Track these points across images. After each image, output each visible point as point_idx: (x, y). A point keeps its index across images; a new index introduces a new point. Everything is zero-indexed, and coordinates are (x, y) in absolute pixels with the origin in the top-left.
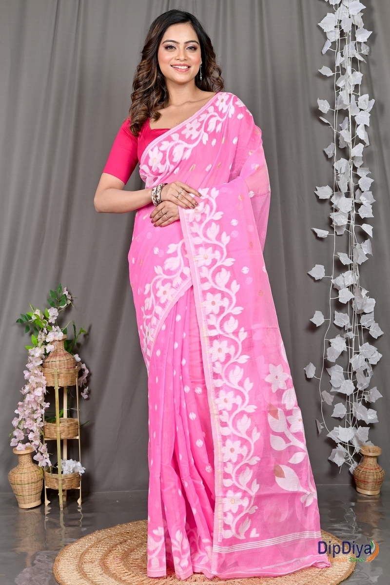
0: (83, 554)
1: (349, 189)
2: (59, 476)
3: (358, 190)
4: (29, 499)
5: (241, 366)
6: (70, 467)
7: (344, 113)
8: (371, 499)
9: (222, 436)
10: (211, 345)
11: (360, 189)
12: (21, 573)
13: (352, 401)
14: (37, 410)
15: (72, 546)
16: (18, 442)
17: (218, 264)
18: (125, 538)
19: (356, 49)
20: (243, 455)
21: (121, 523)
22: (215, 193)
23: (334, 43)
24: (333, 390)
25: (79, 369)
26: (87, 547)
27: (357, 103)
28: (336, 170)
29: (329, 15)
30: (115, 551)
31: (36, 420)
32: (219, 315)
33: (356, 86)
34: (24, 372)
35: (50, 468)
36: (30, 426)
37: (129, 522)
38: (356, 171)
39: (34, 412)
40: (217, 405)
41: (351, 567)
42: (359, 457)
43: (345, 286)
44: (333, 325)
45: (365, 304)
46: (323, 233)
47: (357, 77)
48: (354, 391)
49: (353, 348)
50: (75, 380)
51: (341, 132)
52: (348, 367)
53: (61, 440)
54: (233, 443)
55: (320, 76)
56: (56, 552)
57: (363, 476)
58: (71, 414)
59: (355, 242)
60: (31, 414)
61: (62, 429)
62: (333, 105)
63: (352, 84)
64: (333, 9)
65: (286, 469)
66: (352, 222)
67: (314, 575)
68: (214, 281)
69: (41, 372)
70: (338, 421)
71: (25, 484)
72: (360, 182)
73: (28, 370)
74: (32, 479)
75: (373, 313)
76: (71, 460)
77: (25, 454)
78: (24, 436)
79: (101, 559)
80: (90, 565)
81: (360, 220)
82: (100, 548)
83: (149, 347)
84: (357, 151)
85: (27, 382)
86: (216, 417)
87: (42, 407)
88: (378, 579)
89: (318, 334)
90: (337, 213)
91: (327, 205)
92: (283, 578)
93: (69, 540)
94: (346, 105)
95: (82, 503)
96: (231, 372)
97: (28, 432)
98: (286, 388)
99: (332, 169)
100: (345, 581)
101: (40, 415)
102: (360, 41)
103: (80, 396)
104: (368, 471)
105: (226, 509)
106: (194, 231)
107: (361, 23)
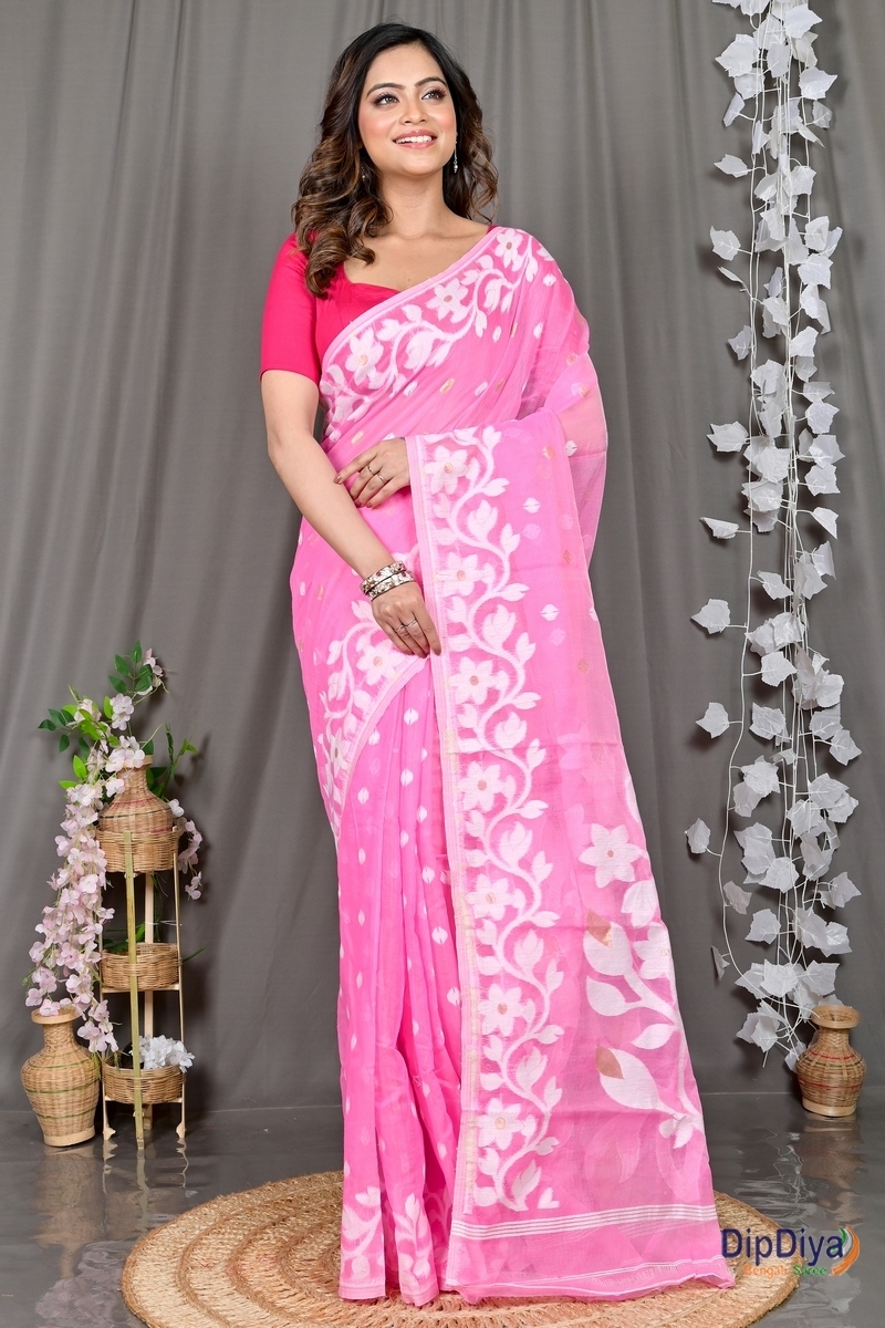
0: (189, 1249)
1: (784, 430)
2: (135, 1073)
3: (805, 432)
4: (67, 1126)
5: (528, 823)
6: (160, 1053)
7: (773, 259)
8: (836, 1125)
9: (481, 976)
10: (464, 774)
11: (810, 430)
12: (50, 1291)
13: (792, 905)
14: (85, 925)
15: (165, 1230)
16: (44, 997)
17: (490, 594)
18: (284, 1213)
19: (801, 115)
20: (526, 1019)
21: (274, 1179)
22: (492, 436)
23: (749, 102)
24: (748, 880)
25: (181, 832)
26: (197, 1232)
27: (802, 236)
28: (756, 386)
29: (741, 39)
30: (261, 1242)
31: (83, 946)
32: (484, 707)
33: (802, 199)
34: (57, 839)
35: (116, 1056)
36: (69, 960)
37: (291, 1177)
38: (801, 389)
39: (78, 929)
40: (470, 906)
41: (790, 1279)
42: (808, 1032)
43: (776, 647)
44: (749, 735)
45: (820, 688)
46: (725, 528)
47: (803, 179)
48: (798, 882)
49: (794, 787)
50: (170, 857)
51: (766, 303)
52: (783, 829)
53: (139, 993)
54: (505, 992)
55: (720, 176)
56: (128, 1244)
57: (817, 1073)
58: (162, 934)
59: (799, 548)
60: (72, 934)
61: (141, 968)
62: (746, 242)
63: (791, 195)
64: (746, 24)
65: (624, 1059)
66: (792, 504)
67: (707, 1295)
68: (479, 632)
69: (95, 839)
70: (760, 949)
71: (58, 1092)
72: (809, 414)
73: (65, 834)
74: (74, 1079)
75: (839, 707)
76: (163, 1037)
77: (59, 1025)
78: (57, 982)
79: (230, 1260)
80: (206, 1274)
81: (808, 500)
82: (226, 1236)
83: (338, 782)
84: (802, 345)
85: (63, 862)
86: (468, 932)
87: (97, 919)
88: (850, 1304)
89: (715, 754)
90: (756, 484)
91: (735, 466)
92: (639, 1303)
93: (157, 1216)
94: (777, 242)
95: (187, 1134)
96: (505, 835)
97: (66, 973)
98: (633, 879)
99: (747, 384)
100: (778, 1310)
101: (91, 937)
102: (809, 97)
103: (184, 894)
104: (829, 1062)
105: (485, 1141)
106: (440, 515)
107: (810, 58)
